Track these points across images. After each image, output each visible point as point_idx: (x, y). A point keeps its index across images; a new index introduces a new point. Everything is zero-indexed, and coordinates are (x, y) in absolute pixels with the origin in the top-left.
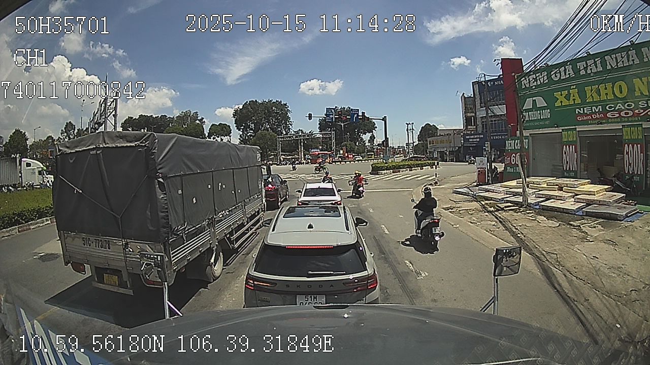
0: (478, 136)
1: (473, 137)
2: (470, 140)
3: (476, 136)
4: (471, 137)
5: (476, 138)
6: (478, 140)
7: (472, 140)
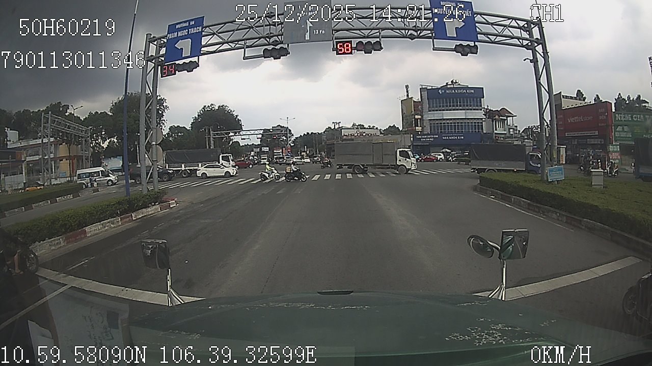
0: (432, 136)
1: (426, 137)
2: (422, 140)
3: (429, 137)
4: (423, 137)
5: (430, 138)
6: (432, 139)
7: (424, 140)
